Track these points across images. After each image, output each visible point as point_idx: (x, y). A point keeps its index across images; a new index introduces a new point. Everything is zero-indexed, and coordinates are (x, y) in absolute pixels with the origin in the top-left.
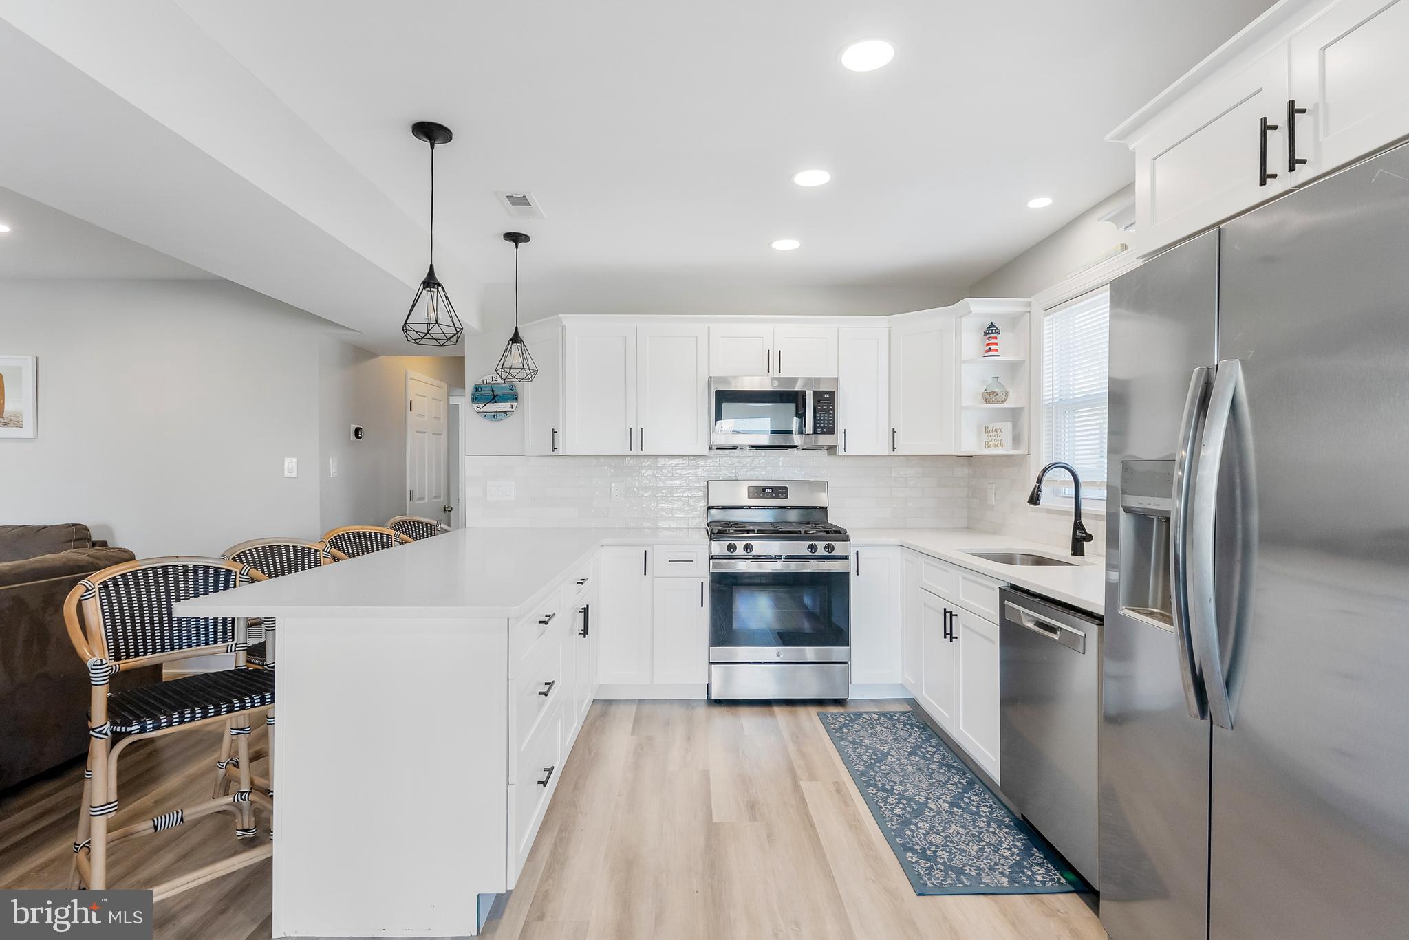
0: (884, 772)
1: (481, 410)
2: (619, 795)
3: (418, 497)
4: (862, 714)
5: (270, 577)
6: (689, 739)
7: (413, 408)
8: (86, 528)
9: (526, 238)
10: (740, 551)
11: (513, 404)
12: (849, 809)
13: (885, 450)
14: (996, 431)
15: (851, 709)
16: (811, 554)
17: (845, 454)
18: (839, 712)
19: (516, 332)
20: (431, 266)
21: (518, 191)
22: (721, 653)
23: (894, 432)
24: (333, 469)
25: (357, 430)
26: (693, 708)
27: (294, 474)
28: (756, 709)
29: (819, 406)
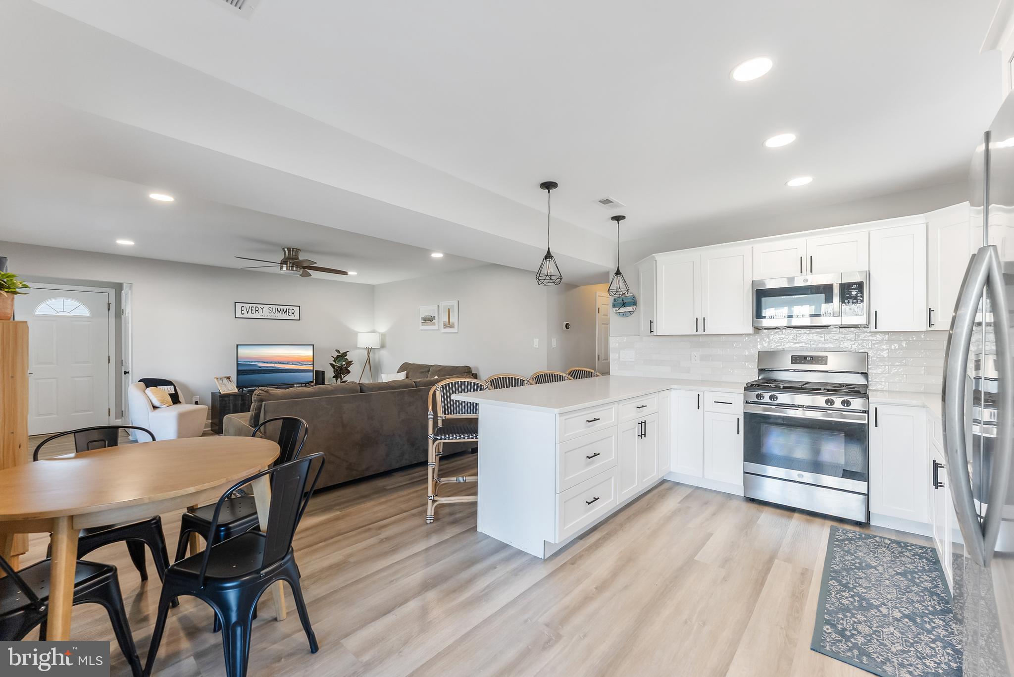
0: (858, 576)
1: (617, 312)
2: (648, 529)
3: (603, 358)
4: (875, 536)
5: (495, 389)
6: (714, 514)
7: (600, 312)
8: (470, 368)
9: (624, 217)
10: (766, 399)
11: (634, 307)
12: (802, 586)
13: (924, 327)
15: (871, 532)
16: (828, 406)
17: (876, 330)
18: (852, 530)
19: (618, 269)
20: (549, 248)
21: (604, 197)
22: (754, 467)
23: (930, 311)
24: (554, 344)
25: (567, 325)
26: (732, 499)
27: (537, 347)
28: (779, 511)
29: (847, 294)
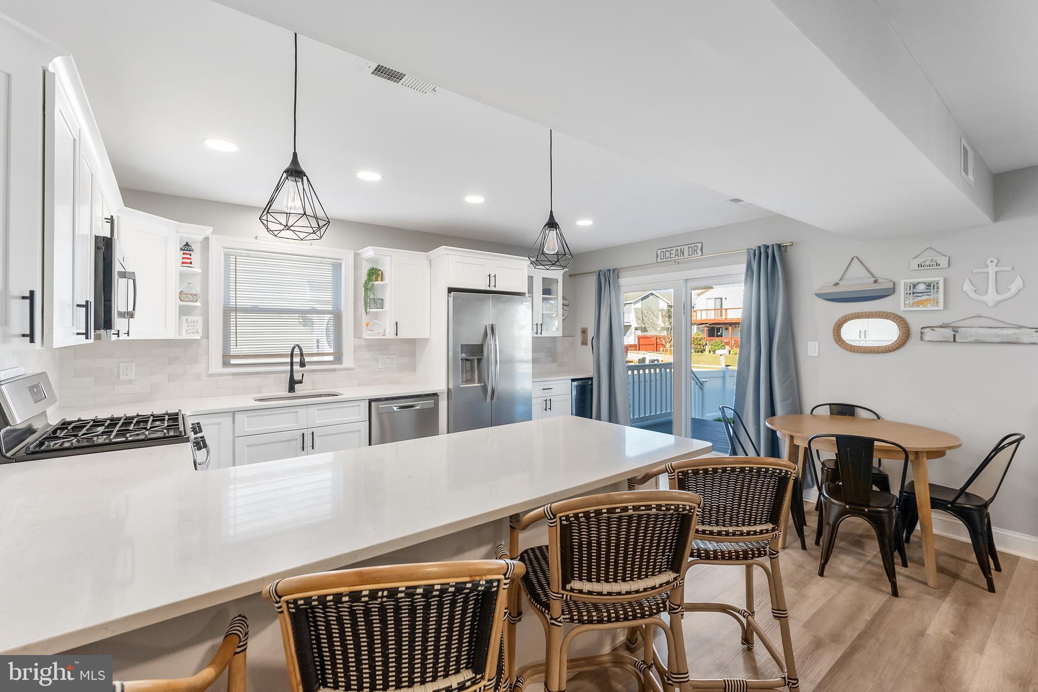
14: (194, 322)
